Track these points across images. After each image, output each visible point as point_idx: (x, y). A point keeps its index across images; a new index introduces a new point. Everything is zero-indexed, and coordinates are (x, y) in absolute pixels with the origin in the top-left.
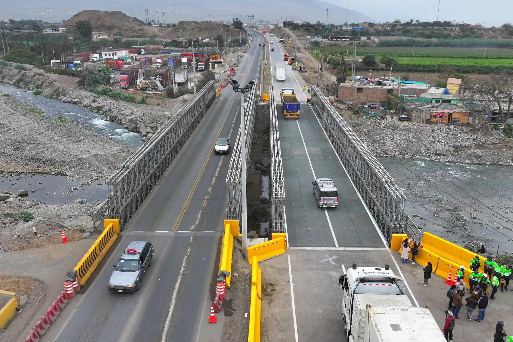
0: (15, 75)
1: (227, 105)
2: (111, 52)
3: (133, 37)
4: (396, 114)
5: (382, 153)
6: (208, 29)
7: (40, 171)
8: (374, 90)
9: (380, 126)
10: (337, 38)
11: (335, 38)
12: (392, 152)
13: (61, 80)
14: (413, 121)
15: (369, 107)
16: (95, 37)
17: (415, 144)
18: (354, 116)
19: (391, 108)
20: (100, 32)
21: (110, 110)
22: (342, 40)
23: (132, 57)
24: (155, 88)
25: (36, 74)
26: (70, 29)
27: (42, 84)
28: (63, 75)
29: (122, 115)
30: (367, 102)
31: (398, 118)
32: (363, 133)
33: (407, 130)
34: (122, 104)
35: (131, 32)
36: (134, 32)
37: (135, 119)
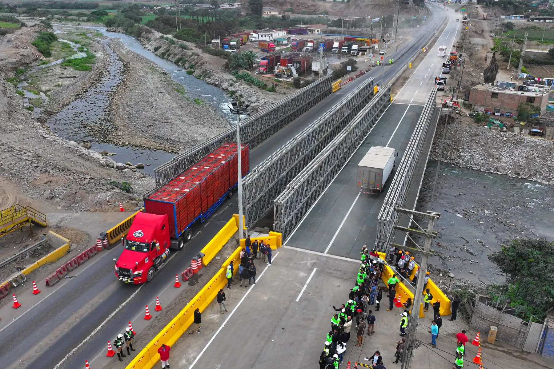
0: (178, 54)
2: (267, 34)
3: (304, 13)
4: (526, 126)
5: (493, 169)
6: (383, 6)
7: (161, 148)
8: (511, 96)
9: (502, 139)
10: (539, 19)
11: (536, 19)
12: (505, 170)
13: (212, 62)
14: (547, 137)
15: (501, 115)
16: (266, 13)
17: (537, 164)
18: (475, 125)
19: (523, 120)
20: (271, 8)
21: (241, 96)
22: (547, 21)
23: (289, 38)
24: (290, 75)
25: (193, 54)
26: (244, 5)
27: (196, 64)
28: (216, 56)
29: (249, 101)
30: (501, 109)
31: (528, 131)
32: (479, 145)
33: (532, 147)
34: (254, 90)
35: (302, 8)
36: (306, 8)
37: (257, 107)
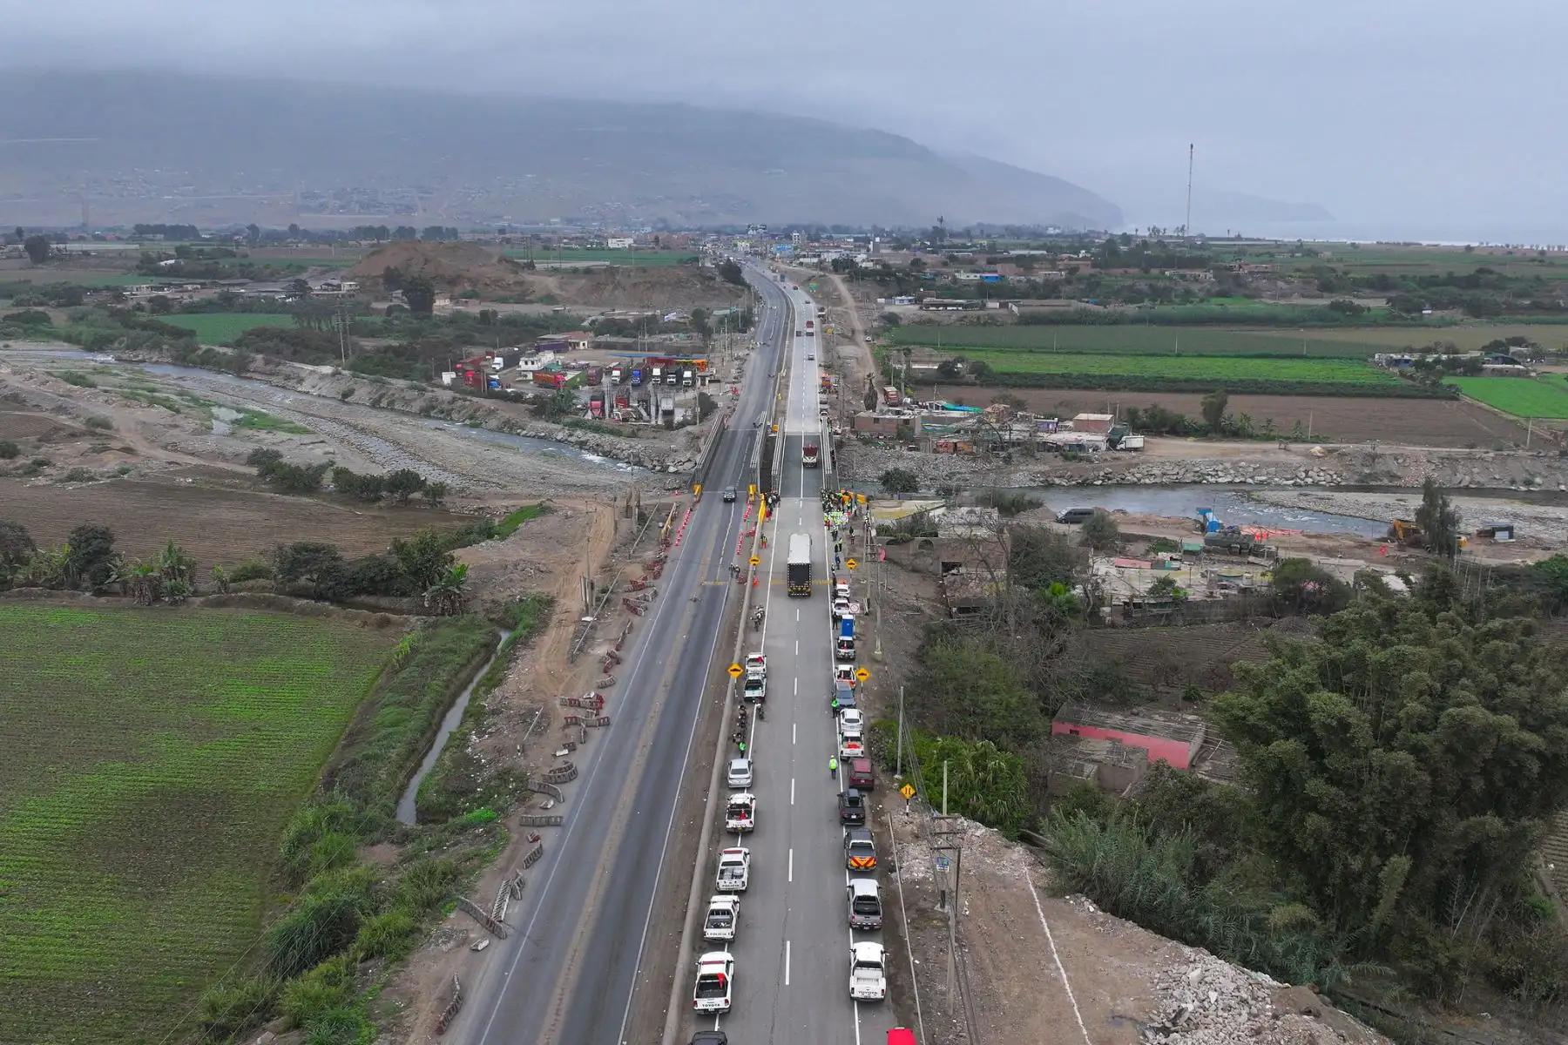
1: (738, 438)
4: (904, 444)
8: (890, 421)
10: (937, 305)
14: (921, 451)
15: (884, 437)
18: (864, 447)
19: (901, 439)
21: (596, 445)
22: (948, 309)
29: (616, 449)
30: (883, 432)
31: (906, 448)
33: (910, 459)
34: (608, 437)
37: (636, 453)
